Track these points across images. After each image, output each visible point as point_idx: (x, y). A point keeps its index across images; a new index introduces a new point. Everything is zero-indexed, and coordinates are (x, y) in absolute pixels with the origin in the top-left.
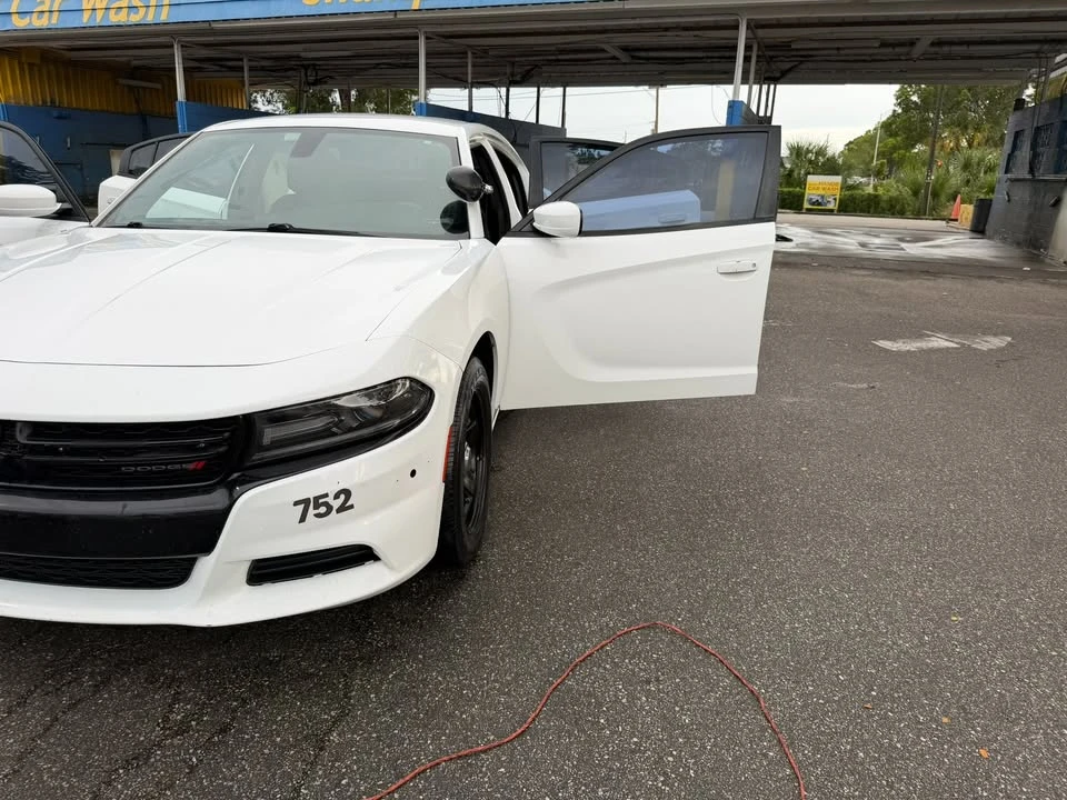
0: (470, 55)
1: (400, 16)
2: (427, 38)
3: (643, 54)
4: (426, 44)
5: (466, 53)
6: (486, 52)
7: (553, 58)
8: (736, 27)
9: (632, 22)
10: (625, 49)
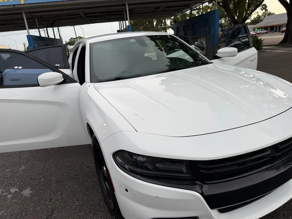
0: (36, 18)
1: (16, 6)
2: (25, 13)
3: (88, 15)
4: (25, 15)
5: (35, 18)
6: (42, 17)
7: (60, 18)
8: (125, 5)
9: (95, 5)
10: (85, 14)
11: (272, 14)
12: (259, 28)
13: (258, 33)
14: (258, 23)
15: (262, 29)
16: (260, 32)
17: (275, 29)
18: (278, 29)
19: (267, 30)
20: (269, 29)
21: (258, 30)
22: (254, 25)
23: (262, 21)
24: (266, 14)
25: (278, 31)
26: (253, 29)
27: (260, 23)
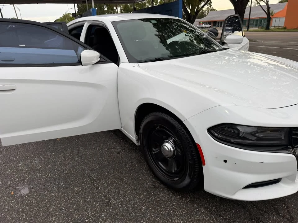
11: (214, 10)
12: (204, 23)
13: (204, 27)
14: (202, 18)
15: (206, 23)
16: (205, 26)
17: (217, 24)
18: (220, 24)
19: (211, 25)
20: (212, 24)
21: (203, 24)
22: (199, 19)
23: (206, 16)
24: (209, 10)
25: (220, 26)
26: (198, 23)
27: (204, 18)
